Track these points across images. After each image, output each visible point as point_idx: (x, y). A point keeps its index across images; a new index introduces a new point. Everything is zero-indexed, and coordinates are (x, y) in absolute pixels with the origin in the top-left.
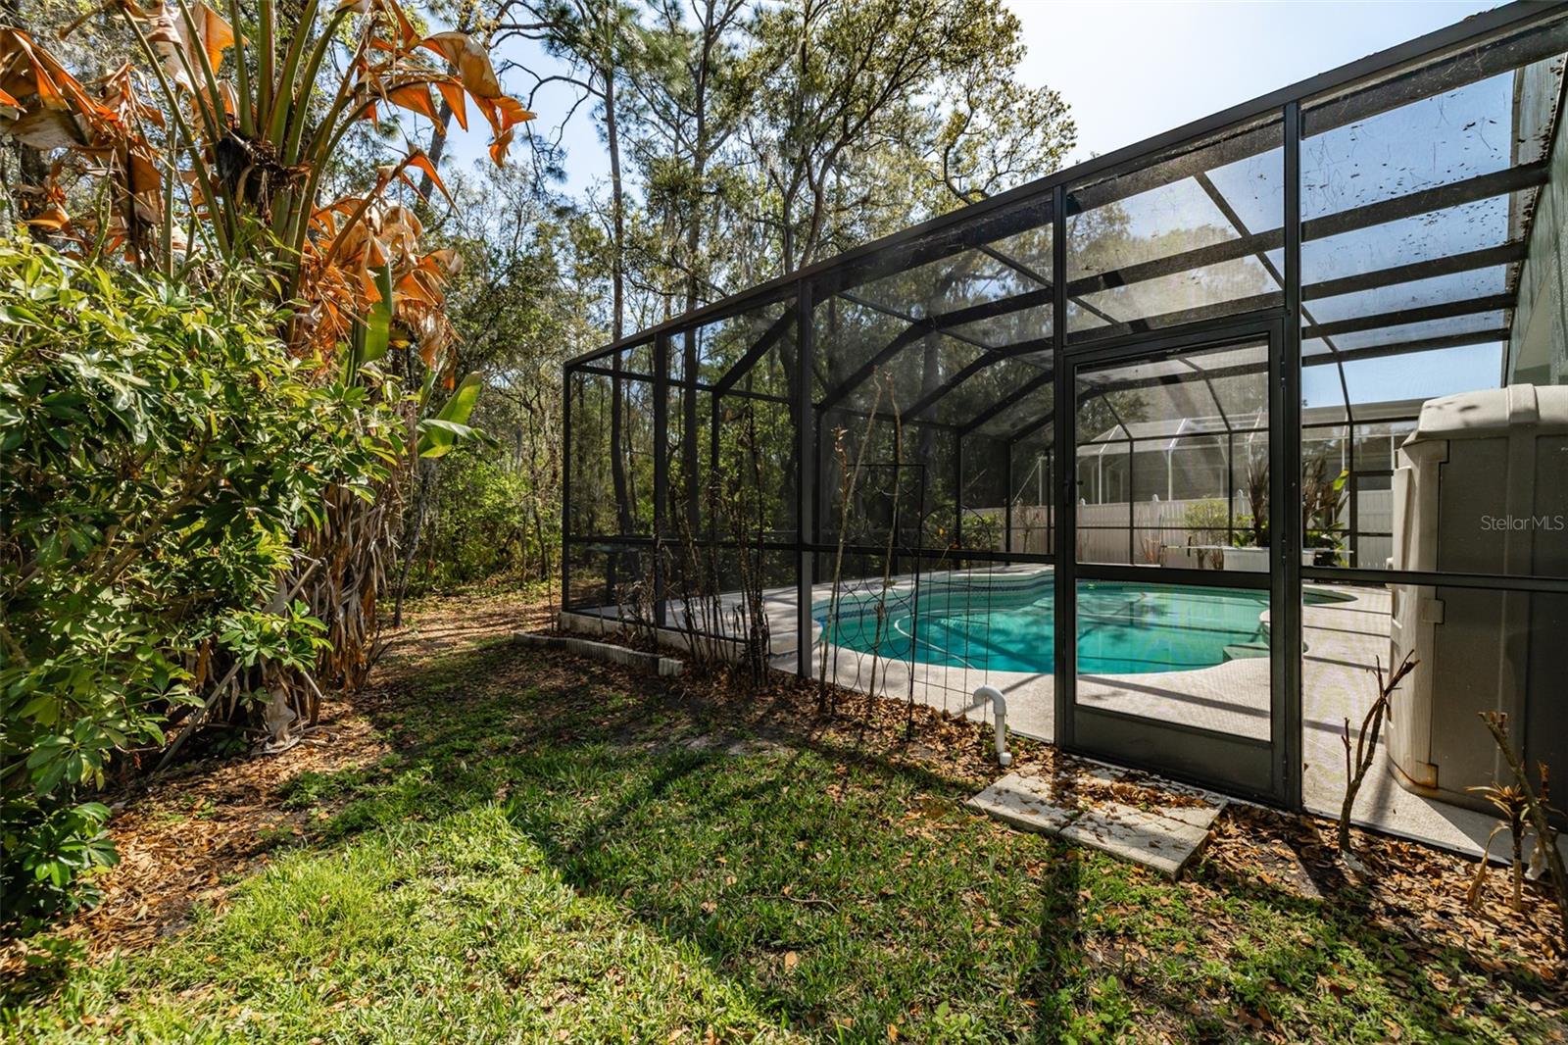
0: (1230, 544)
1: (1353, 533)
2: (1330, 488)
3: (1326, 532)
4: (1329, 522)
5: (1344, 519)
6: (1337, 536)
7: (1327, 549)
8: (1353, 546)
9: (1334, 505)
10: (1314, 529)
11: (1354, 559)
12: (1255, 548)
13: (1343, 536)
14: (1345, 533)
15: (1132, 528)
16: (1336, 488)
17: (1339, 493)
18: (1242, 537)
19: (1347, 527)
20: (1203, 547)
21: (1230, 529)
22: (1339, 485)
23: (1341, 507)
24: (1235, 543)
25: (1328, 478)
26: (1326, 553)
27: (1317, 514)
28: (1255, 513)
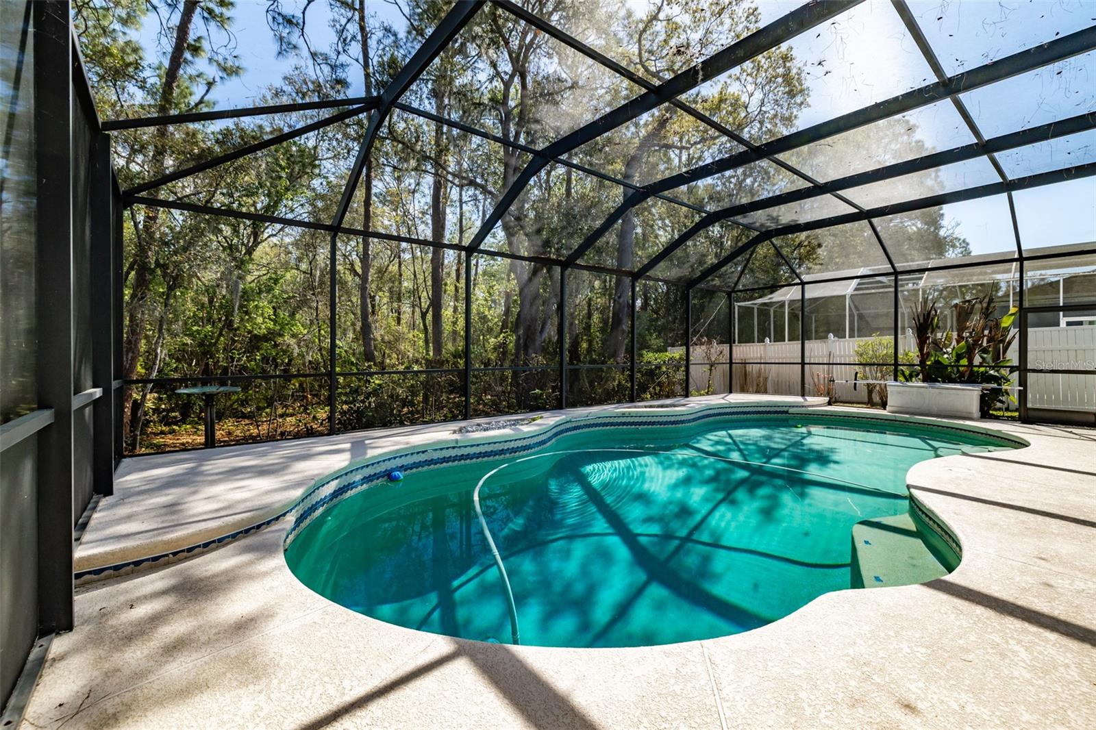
0: (896, 380)
1: (1023, 369)
2: (997, 325)
3: (993, 368)
4: (996, 357)
5: (1013, 356)
6: (1005, 372)
7: (995, 386)
8: (1023, 382)
9: (1002, 341)
10: (981, 365)
11: (1023, 395)
12: (922, 384)
13: (1011, 372)
14: (1013, 369)
15: (803, 364)
16: (1003, 325)
17: (1007, 330)
18: (907, 373)
19: (1015, 362)
20: (871, 382)
21: (896, 364)
22: (1006, 322)
23: (1010, 343)
24: (901, 378)
25: (996, 314)
26: (993, 389)
27: (985, 351)
28: (921, 350)
